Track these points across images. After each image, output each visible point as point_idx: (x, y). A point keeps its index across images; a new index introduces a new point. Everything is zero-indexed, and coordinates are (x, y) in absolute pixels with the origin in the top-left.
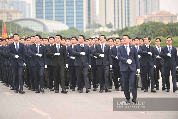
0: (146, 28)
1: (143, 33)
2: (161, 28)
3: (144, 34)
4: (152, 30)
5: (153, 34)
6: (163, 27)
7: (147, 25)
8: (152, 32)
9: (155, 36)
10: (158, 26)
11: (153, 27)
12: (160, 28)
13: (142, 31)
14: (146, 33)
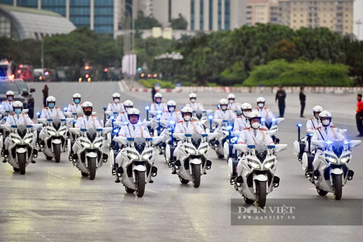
0: (248, 39)
1: (241, 50)
2: (284, 41)
3: (243, 54)
4: (261, 45)
5: (263, 54)
6: (288, 36)
7: (251, 31)
8: (261, 48)
9: (269, 57)
10: (276, 35)
11: (265, 38)
12: (281, 39)
13: (240, 46)
14: (247, 51)
